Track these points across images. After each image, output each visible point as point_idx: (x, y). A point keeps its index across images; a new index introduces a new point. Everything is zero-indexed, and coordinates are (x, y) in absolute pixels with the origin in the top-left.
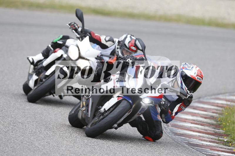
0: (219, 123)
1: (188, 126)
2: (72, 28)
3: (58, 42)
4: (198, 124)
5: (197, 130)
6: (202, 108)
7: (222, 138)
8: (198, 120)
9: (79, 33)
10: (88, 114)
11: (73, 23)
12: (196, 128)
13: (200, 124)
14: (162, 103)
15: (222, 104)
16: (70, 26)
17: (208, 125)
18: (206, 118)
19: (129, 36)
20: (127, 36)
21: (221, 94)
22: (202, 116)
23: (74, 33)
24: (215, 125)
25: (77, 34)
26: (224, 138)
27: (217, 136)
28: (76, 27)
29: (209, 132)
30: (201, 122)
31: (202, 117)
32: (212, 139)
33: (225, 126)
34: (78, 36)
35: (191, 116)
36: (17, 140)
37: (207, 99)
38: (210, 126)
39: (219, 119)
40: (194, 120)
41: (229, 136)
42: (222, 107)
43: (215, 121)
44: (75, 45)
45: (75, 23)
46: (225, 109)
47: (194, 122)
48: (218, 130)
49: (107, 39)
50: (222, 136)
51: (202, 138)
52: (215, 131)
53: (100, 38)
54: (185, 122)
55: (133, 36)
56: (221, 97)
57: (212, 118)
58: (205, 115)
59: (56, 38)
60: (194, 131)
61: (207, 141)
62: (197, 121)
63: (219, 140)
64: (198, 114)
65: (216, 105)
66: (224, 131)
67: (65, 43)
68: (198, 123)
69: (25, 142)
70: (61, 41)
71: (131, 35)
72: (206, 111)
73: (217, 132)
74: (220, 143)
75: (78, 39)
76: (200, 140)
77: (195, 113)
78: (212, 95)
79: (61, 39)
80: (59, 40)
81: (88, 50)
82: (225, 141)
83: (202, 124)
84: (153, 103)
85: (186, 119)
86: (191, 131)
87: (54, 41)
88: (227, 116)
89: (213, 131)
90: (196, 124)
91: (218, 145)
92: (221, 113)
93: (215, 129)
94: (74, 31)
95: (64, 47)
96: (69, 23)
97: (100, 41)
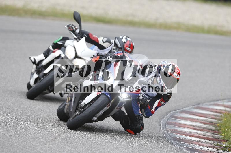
0: (218, 128)
1: (188, 132)
2: (70, 30)
3: (58, 43)
4: (198, 130)
5: (196, 135)
6: (201, 113)
7: (221, 143)
8: (198, 126)
9: (77, 34)
10: (71, 108)
11: (71, 25)
12: (195, 134)
13: (199, 129)
14: (141, 98)
15: (221, 110)
16: (68, 28)
17: (207, 130)
18: (205, 124)
19: (124, 37)
20: (123, 37)
21: (220, 100)
22: (201, 121)
23: (71, 34)
24: (214, 130)
25: (74, 35)
26: (223, 143)
27: (216, 141)
28: (74, 28)
29: (208, 137)
30: (200, 127)
31: (201, 123)
32: (211, 144)
33: (224, 132)
34: (76, 37)
35: (190, 122)
36: (20, 146)
37: (207, 105)
38: (209, 132)
39: (218, 125)
40: (193, 126)
41: (228, 141)
42: (220, 113)
43: (214, 127)
44: (73, 45)
45: (73, 25)
46: (224, 115)
47: (193, 127)
48: (217, 136)
49: (104, 40)
50: (221, 141)
51: (201, 143)
52: (214, 136)
53: (98, 39)
54: (185, 127)
55: (129, 38)
56: (220, 103)
57: (211, 123)
58: (204, 120)
59: (57, 39)
60: (193, 136)
61: (206, 146)
62: (196, 126)
63: (218, 145)
64: (197, 119)
65: (215, 111)
66: (223, 137)
67: (64, 43)
68: (197, 128)
69: (28, 147)
70: (61, 42)
71: (127, 37)
72: (205, 117)
73: (216, 138)
74: (219, 148)
75: (75, 40)
76: (199, 145)
77: (195, 119)
78: (211, 102)
79: (61, 40)
80: (59, 42)
81: (84, 50)
82: (223, 147)
83: (201, 129)
84: (131, 98)
85: (186, 125)
86: (190, 136)
87: (55, 42)
88: (226, 122)
89: (212, 136)
90: (195, 129)
91: (217, 150)
92: (220, 119)
93: (213, 134)
94: (71, 32)
95: (63, 48)
96: (68, 25)
97: (97, 42)
